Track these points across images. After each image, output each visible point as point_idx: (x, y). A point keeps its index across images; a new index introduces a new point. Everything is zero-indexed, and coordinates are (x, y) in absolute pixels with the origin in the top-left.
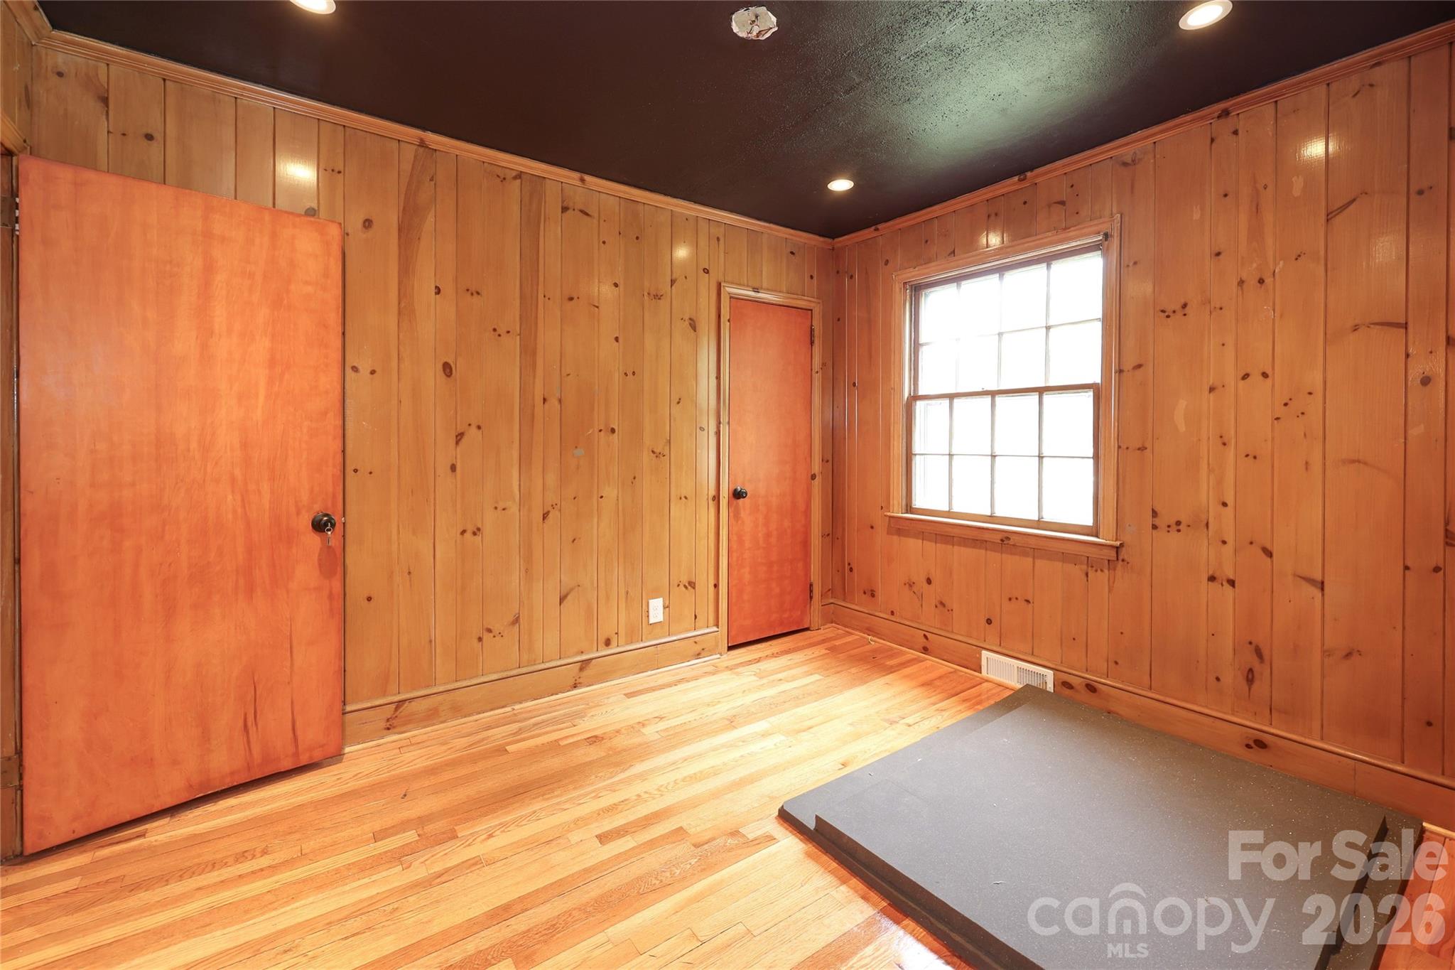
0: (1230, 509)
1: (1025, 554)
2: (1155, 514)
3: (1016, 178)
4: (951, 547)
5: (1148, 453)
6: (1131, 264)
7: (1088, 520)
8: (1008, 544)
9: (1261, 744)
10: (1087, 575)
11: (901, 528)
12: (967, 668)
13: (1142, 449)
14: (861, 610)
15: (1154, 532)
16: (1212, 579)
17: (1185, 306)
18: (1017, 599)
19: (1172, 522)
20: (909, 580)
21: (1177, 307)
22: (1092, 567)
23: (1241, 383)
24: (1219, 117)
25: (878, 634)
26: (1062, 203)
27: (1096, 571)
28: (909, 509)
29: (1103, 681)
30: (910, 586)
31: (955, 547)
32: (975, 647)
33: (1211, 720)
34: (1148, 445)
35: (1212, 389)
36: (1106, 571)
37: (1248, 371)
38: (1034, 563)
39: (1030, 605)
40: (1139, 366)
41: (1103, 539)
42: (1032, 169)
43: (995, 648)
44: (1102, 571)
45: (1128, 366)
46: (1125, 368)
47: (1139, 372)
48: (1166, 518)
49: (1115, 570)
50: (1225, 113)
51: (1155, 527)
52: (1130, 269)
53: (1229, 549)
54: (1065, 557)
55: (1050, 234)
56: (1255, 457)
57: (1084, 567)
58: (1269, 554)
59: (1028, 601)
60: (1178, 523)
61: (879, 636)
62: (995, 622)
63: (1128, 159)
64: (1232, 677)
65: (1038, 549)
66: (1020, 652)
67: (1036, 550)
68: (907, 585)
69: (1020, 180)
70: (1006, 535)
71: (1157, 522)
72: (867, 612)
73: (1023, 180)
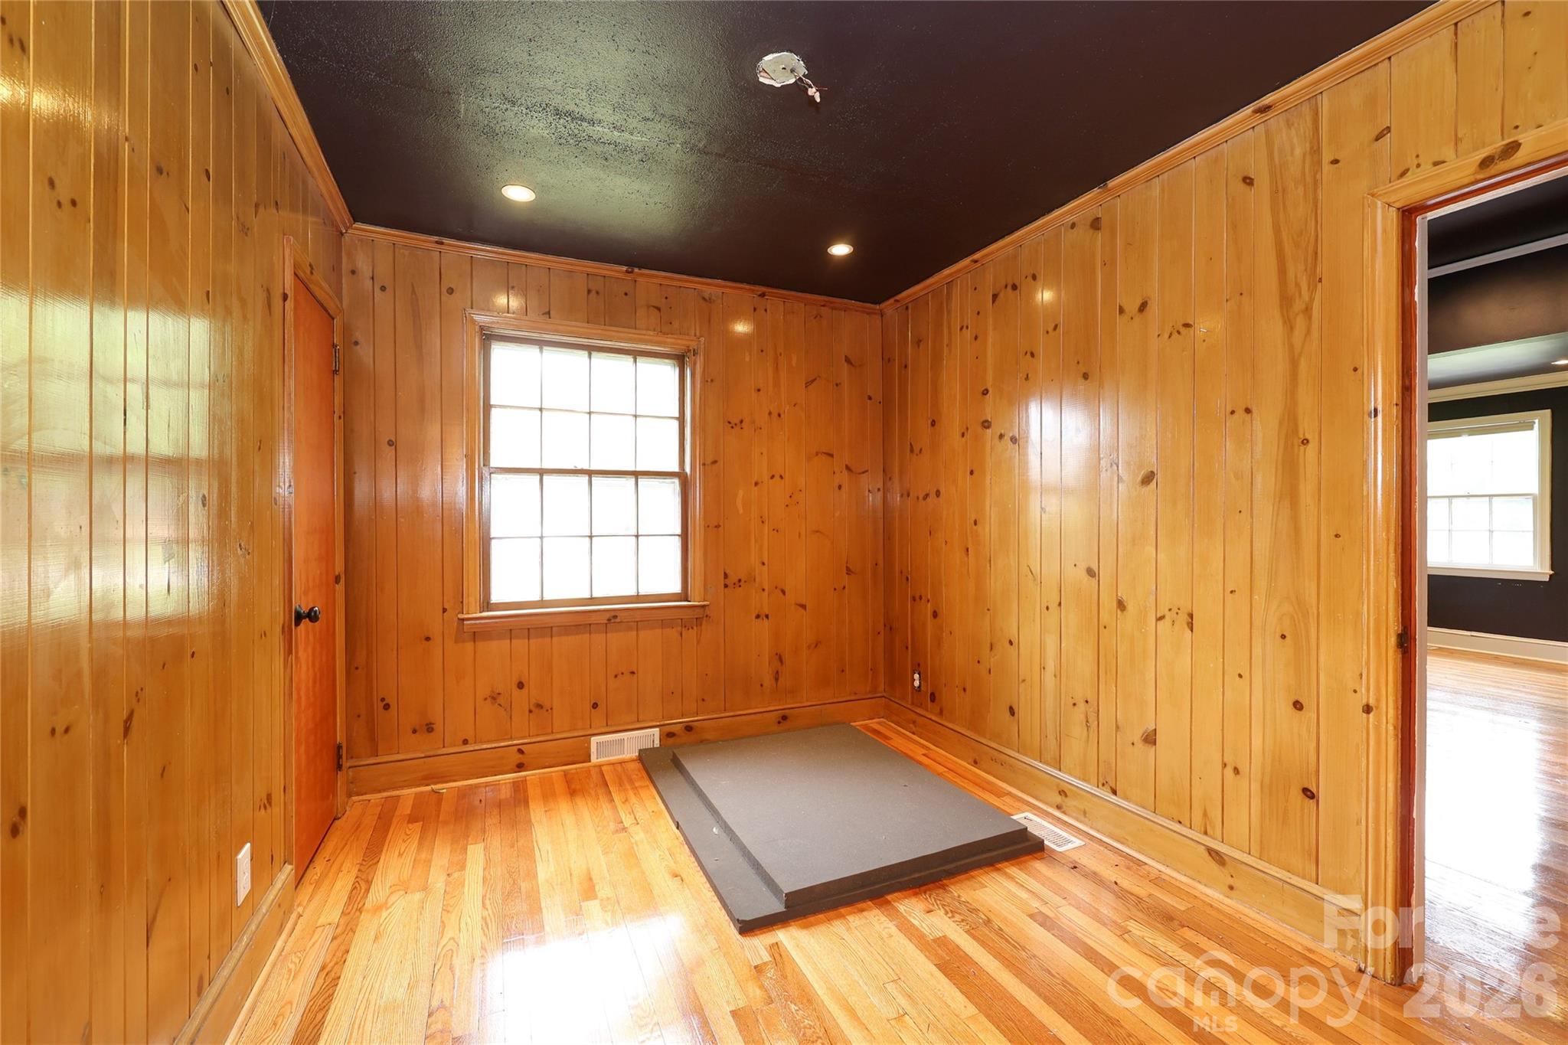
0: (766, 566)
1: (630, 629)
2: (726, 576)
3: (625, 268)
4: (548, 639)
5: (721, 529)
6: (709, 380)
7: (676, 588)
8: (615, 622)
9: (784, 718)
10: (681, 634)
11: (479, 634)
12: (574, 764)
13: (717, 527)
14: (408, 757)
15: (726, 589)
16: (758, 617)
17: (741, 422)
18: (622, 674)
19: (736, 581)
20: (493, 692)
21: (738, 422)
22: (685, 627)
23: (771, 481)
24: (760, 295)
25: (442, 777)
26: (659, 309)
27: (688, 629)
28: (487, 605)
29: (696, 718)
30: (494, 698)
31: (555, 639)
32: (582, 738)
33: (760, 715)
34: (721, 524)
35: (756, 484)
36: (695, 628)
37: (774, 473)
38: (637, 635)
39: (635, 676)
40: (715, 462)
41: (694, 601)
42: (640, 267)
43: (603, 730)
44: (692, 628)
45: (709, 461)
46: (706, 463)
47: (715, 466)
48: (733, 578)
49: (701, 625)
50: (763, 295)
51: (726, 586)
52: (709, 383)
53: (766, 593)
54: (664, 624)
55: (651, 333)
56: (777, 531)
57: (679, 628)
58: (783, 592)
59: (633, 673)
60: (740, 581)
61: (448, 778)
62: (602, 706)
63: (707, 296)
64: (768, 681)
65: (641, 621)
66: (628, 724)
67: (639, 623)
68: (489, 700)
69: (627, 272)
70: (613, 614)
71: (728, 582)
72: (423, 755)
73: (629, 273)
